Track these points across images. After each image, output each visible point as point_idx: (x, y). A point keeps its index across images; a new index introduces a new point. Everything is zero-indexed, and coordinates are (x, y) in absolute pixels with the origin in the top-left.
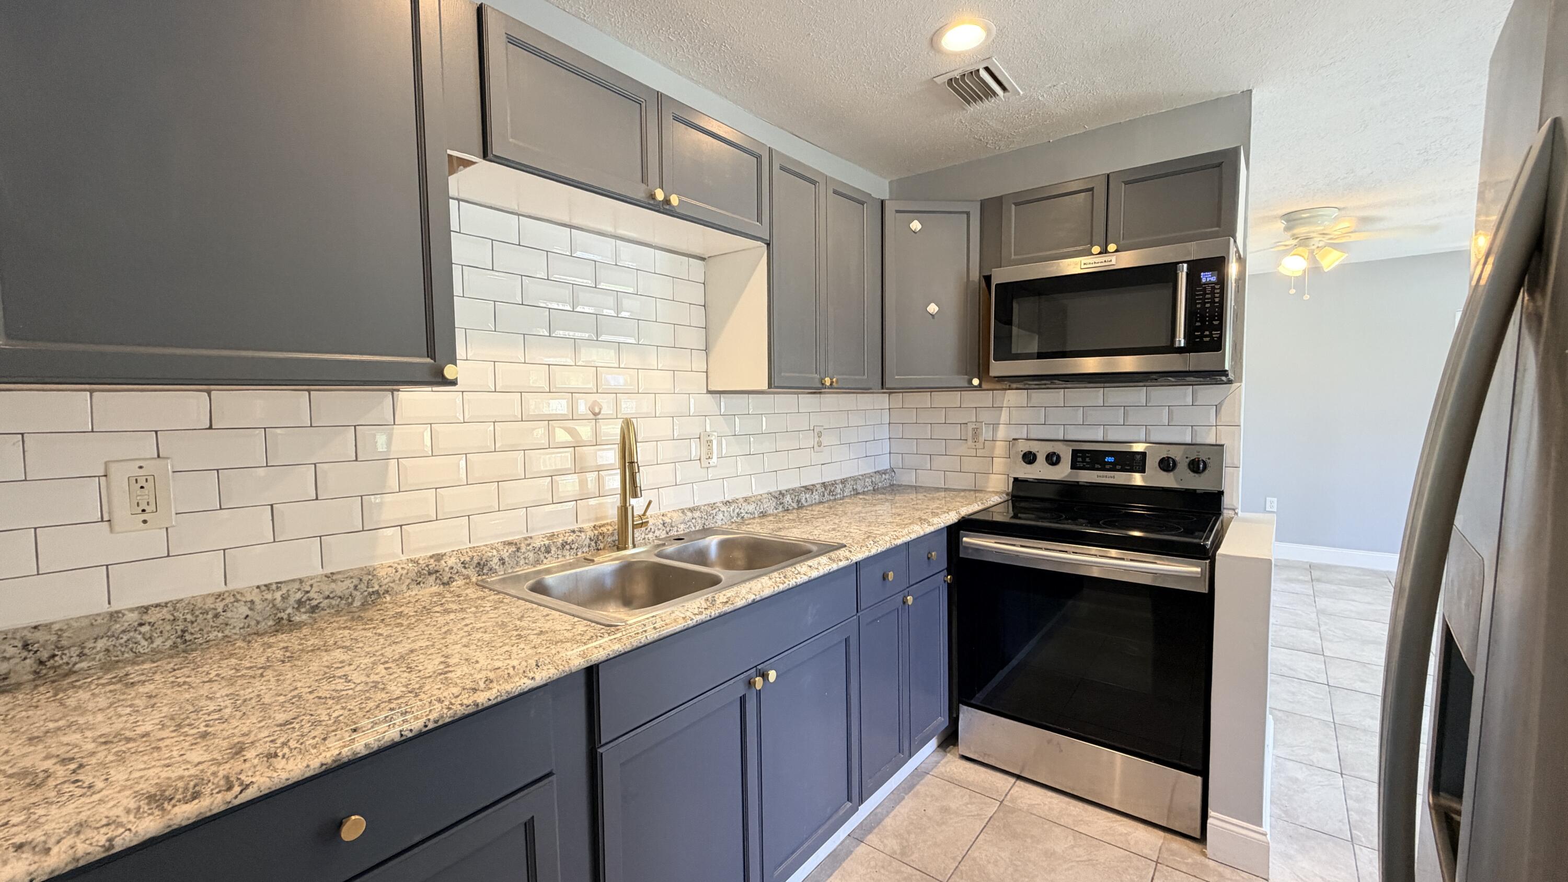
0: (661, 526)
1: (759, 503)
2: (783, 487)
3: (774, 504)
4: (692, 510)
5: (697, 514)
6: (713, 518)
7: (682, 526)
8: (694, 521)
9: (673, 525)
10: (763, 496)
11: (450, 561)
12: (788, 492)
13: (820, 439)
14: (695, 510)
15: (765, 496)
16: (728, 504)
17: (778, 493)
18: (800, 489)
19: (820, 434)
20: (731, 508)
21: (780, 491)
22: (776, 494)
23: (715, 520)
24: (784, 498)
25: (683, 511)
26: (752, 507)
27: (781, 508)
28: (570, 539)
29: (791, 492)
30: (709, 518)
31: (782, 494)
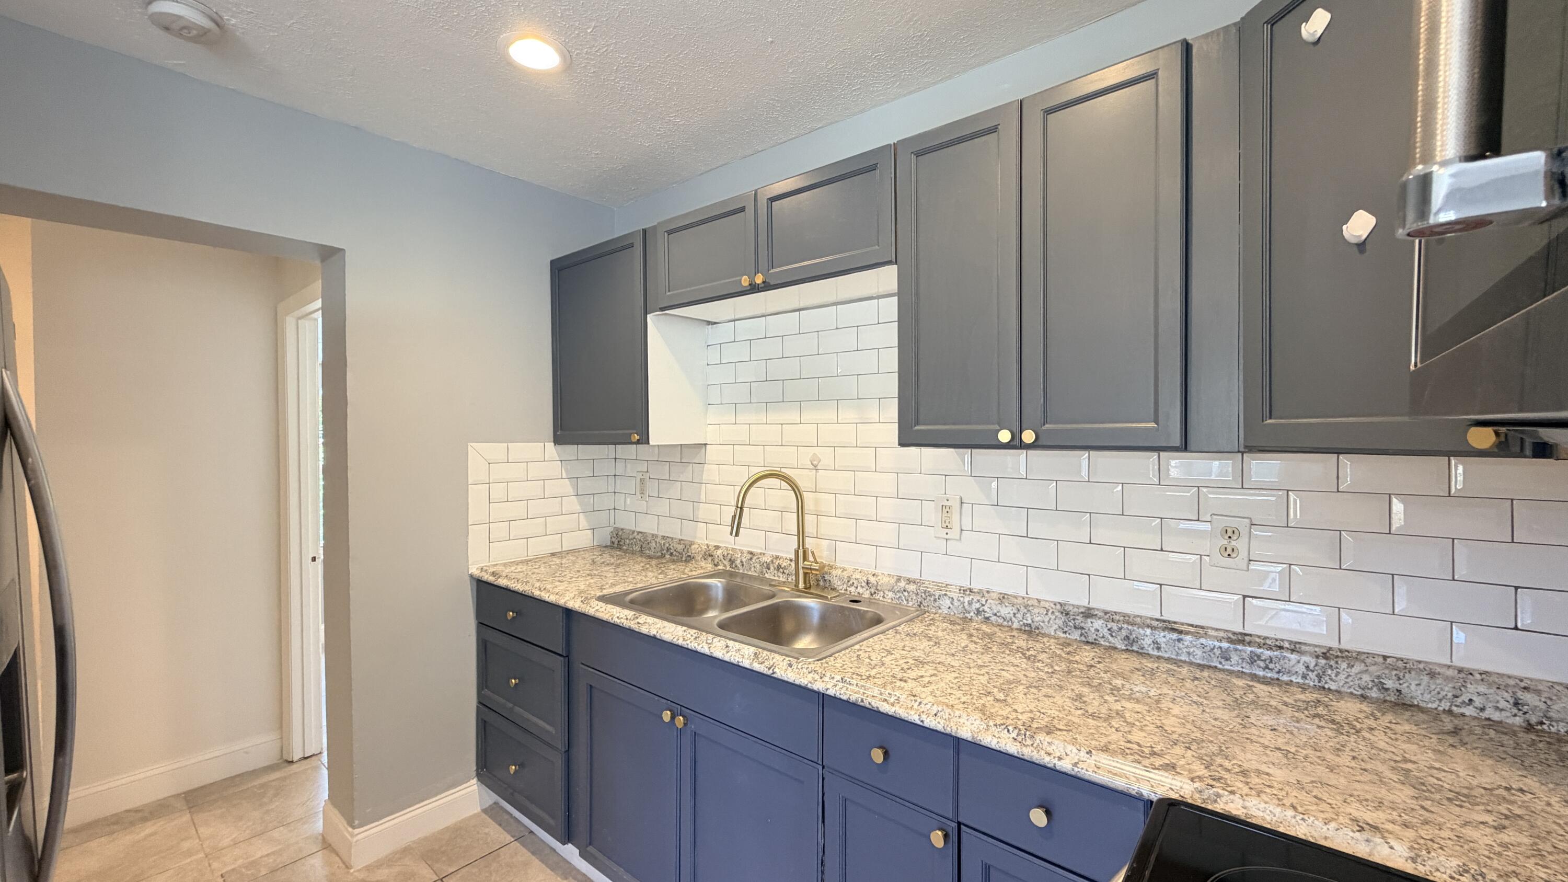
0: (864, 584)
1: (1023, 610)
2: (1099, 603)
3: (1060, 622)
4: (909, 581)
5: (912, 587)
6: (935, 600)
7: (891, 595)
8: (906, 594)
9: (879, 588)
10: (1042, 604)
11: (719, 552)
12: (1109, 616)
13: (1233, 543)
14: (914, 582)
15: (1047, 605)
16: (968, 593)
17: (1082, 610)
18: (1148, 621)
19: (1230, 534)
20: (967, 599)
21: (1089, 609)
22: (1076, 610)
23: (937, 604)
24: (1089, 620)
25: (899, 579)
26: (1006, 611)
27: (1076, 635)
28: (784, 564)
29: (1117, 617)
30: (928, 598)
31: (1088, 614)
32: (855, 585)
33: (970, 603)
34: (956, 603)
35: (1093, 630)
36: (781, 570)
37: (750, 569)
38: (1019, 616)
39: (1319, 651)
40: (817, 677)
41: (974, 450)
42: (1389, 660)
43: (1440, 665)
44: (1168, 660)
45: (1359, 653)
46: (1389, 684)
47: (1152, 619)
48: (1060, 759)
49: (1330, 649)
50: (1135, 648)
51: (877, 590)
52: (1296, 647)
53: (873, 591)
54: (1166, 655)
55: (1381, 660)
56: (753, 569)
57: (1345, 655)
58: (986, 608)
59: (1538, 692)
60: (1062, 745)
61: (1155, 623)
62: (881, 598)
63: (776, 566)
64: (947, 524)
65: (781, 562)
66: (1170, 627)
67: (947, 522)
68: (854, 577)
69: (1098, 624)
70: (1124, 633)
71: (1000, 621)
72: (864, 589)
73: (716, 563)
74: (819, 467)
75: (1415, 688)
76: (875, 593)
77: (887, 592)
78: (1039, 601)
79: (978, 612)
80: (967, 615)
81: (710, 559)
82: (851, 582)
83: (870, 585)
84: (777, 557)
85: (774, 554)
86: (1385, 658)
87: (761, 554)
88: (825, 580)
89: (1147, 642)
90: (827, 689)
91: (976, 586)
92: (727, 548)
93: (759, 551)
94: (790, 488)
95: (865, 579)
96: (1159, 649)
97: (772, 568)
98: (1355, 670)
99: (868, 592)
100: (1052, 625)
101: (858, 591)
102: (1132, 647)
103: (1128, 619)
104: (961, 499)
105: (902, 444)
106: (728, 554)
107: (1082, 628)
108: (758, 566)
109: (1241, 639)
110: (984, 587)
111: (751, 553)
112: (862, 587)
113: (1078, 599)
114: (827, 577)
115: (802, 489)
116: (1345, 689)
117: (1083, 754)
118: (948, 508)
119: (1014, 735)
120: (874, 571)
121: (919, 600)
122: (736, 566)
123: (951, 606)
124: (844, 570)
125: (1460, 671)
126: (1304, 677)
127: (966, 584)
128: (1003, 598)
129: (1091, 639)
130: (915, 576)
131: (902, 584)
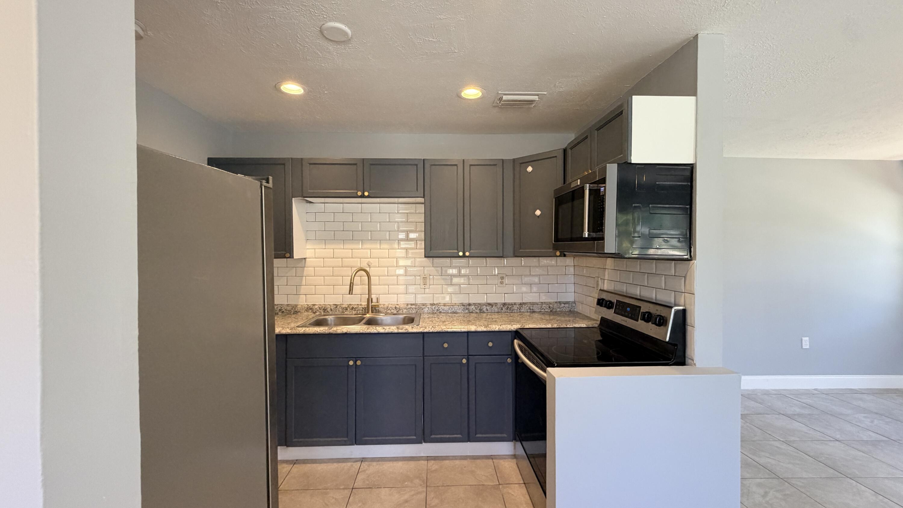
1: (451, 307)
2: (471, 302)
3: (462, 308)
8: (411, 309)
10: (457, 304)
11: (316, 307)
12: (475, 304)
13: (503, 280)
14: (414, 305)
15: (458, 304)
16: (433, 305)
17: (467, 304)
18: (484, 304)
19: (502, 278)
20: (434, 307)
21: (469, 303)
22: (466, 304)
23: (423, 310)
24: (470, 306)
25: (407, 305)
26: (446, 308)
27: (467, 311)
28: (355, 307)
29: (477, 304)
30: (420, 309)
31: (470, 305)
32: (390, 309)
33: (435, 308)
34: (430, 309)
35: (471, 309)
36: (354, 309)
37: (336, 311)
38: (450, 309)
39: (519, 304)
40: (424, 328)
41: (434, 259)
42: (531, 303)
43: (538, 302)
44: (490, 312)
45: (526, 303)
46: (531, 308)
47: (485, 303)
48: (495, 328)
49: (521, 303)
50: (482, 312)
51: (400, 309)
52: (515, 304)
53: (398, 310)
54: (489, 312)
55: (529, 303)
56: (338, 311)
57: (524, 304)
58: (440, 309)
59: (552, 304)
60: (495, 326)
61: (486, 304)
62: (402, 312)
63: (351, 308)
64: (425, 283)
65: (353, 306)
66: (489, 304)
67: (425, 282)
68: (389, 306)
69: (473, 307)
70: (479, 308)
71: (445, 311)
72: (394, 310)
73: (314, 312)
74: (371, 266)
75: (536, 308)
76: (399, 311)
77: (404, 310)
78: (455, 304)
79: (437, 310)
80: (434, 312)
81: (310, 311)
82: (388, 309)
83: (397, 308)
84: (350, 305)
85: (348, 303)
86: (530, 303)
87: (341, 304)
88: (376, 310)
89: (485, 309)
90: (430, 330)
91: (435, 302)
92: (320, 305)
93: (339, 303)
94: (366, 275)
95: (394, 306)
96: (487, 310)
97: (349, 309)
98: (526, 306)
99: (396, 311)
100: (460, 310)
101: (391, 311)
102: (481, 311)
103: (479, 304)
104: (430, 274)
105: (425, 257)
106: (322, 307)
107: (468, 309)
108: (341, 309)
109: (504, 304)
110: (438, 302)
111: (335, 305)
112: (393, 310)
113: (466, 302)
114: (377, 309)
115: (371, 275)
116: (524, 311)
117: (499, 326)
118: (425, 278)
119: (484, 327)
120: (397, 303)
121: (417, 310)
122: (328, 311)
123: (428, 310)
124: (384, 305)
125: (541, 302)
126: (517, 310)
127: (432, 302)
128: (445, 305)
129: (471, 312)
130: (414, 302)
131: (410, 306)
